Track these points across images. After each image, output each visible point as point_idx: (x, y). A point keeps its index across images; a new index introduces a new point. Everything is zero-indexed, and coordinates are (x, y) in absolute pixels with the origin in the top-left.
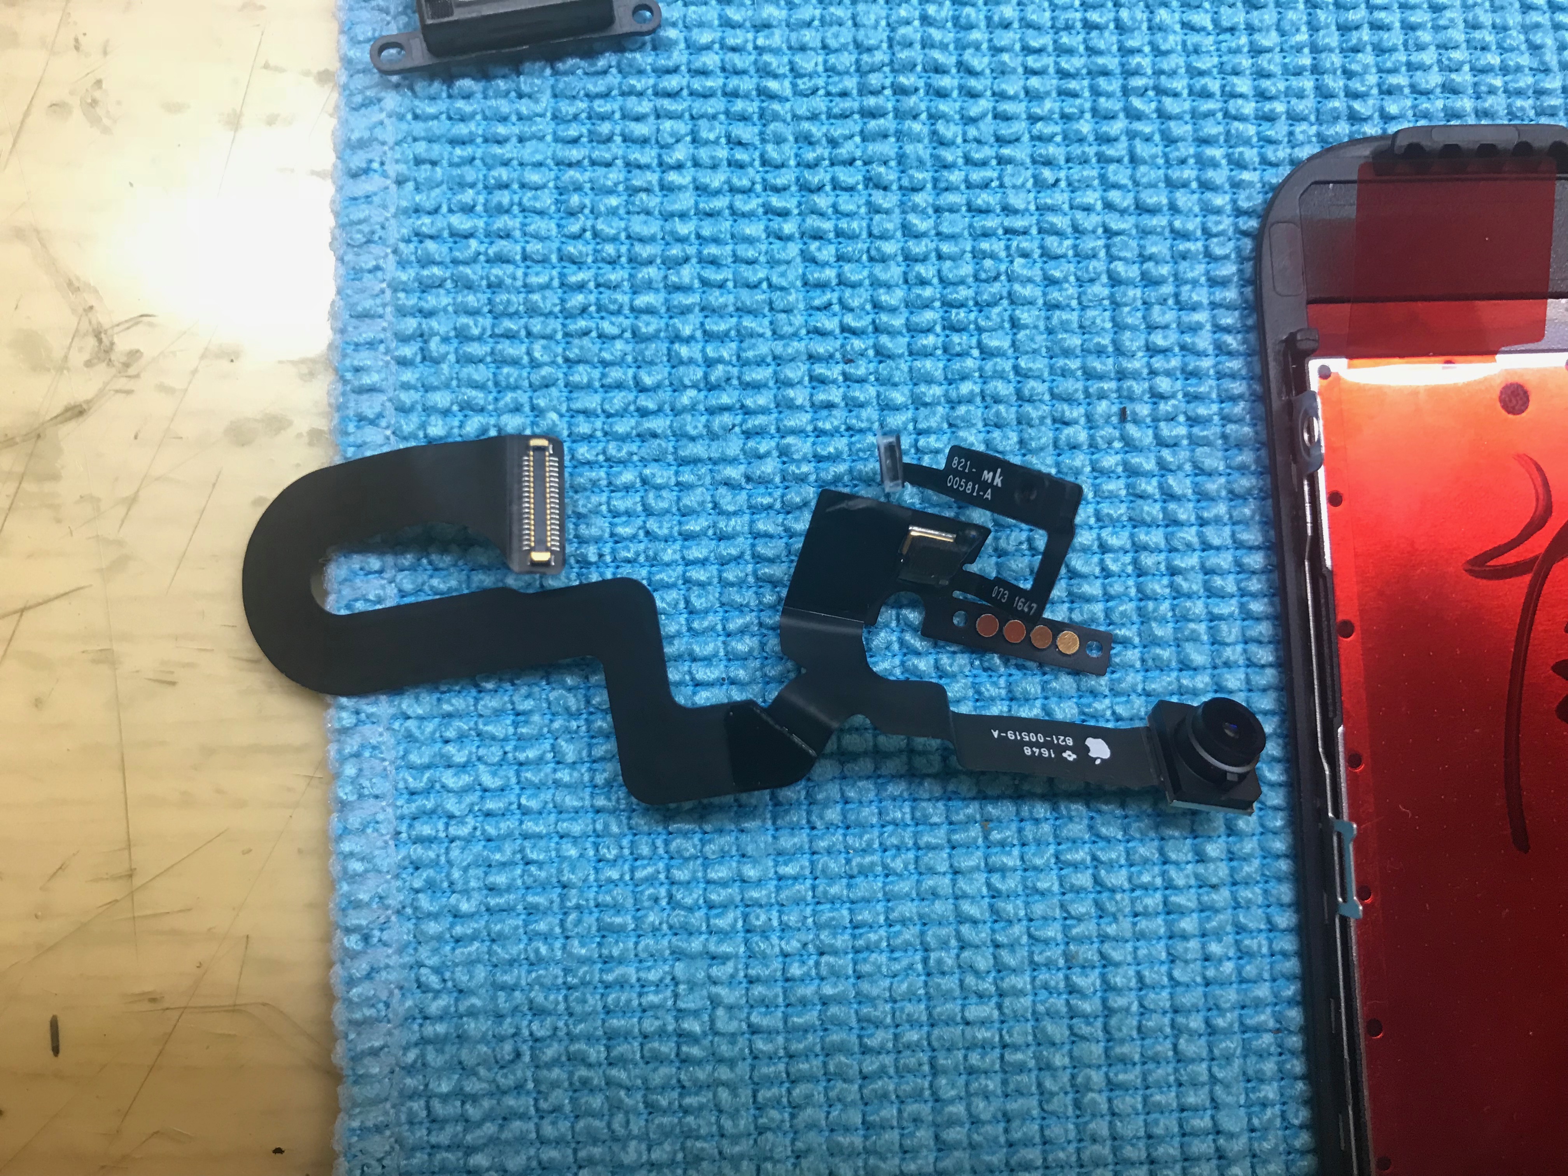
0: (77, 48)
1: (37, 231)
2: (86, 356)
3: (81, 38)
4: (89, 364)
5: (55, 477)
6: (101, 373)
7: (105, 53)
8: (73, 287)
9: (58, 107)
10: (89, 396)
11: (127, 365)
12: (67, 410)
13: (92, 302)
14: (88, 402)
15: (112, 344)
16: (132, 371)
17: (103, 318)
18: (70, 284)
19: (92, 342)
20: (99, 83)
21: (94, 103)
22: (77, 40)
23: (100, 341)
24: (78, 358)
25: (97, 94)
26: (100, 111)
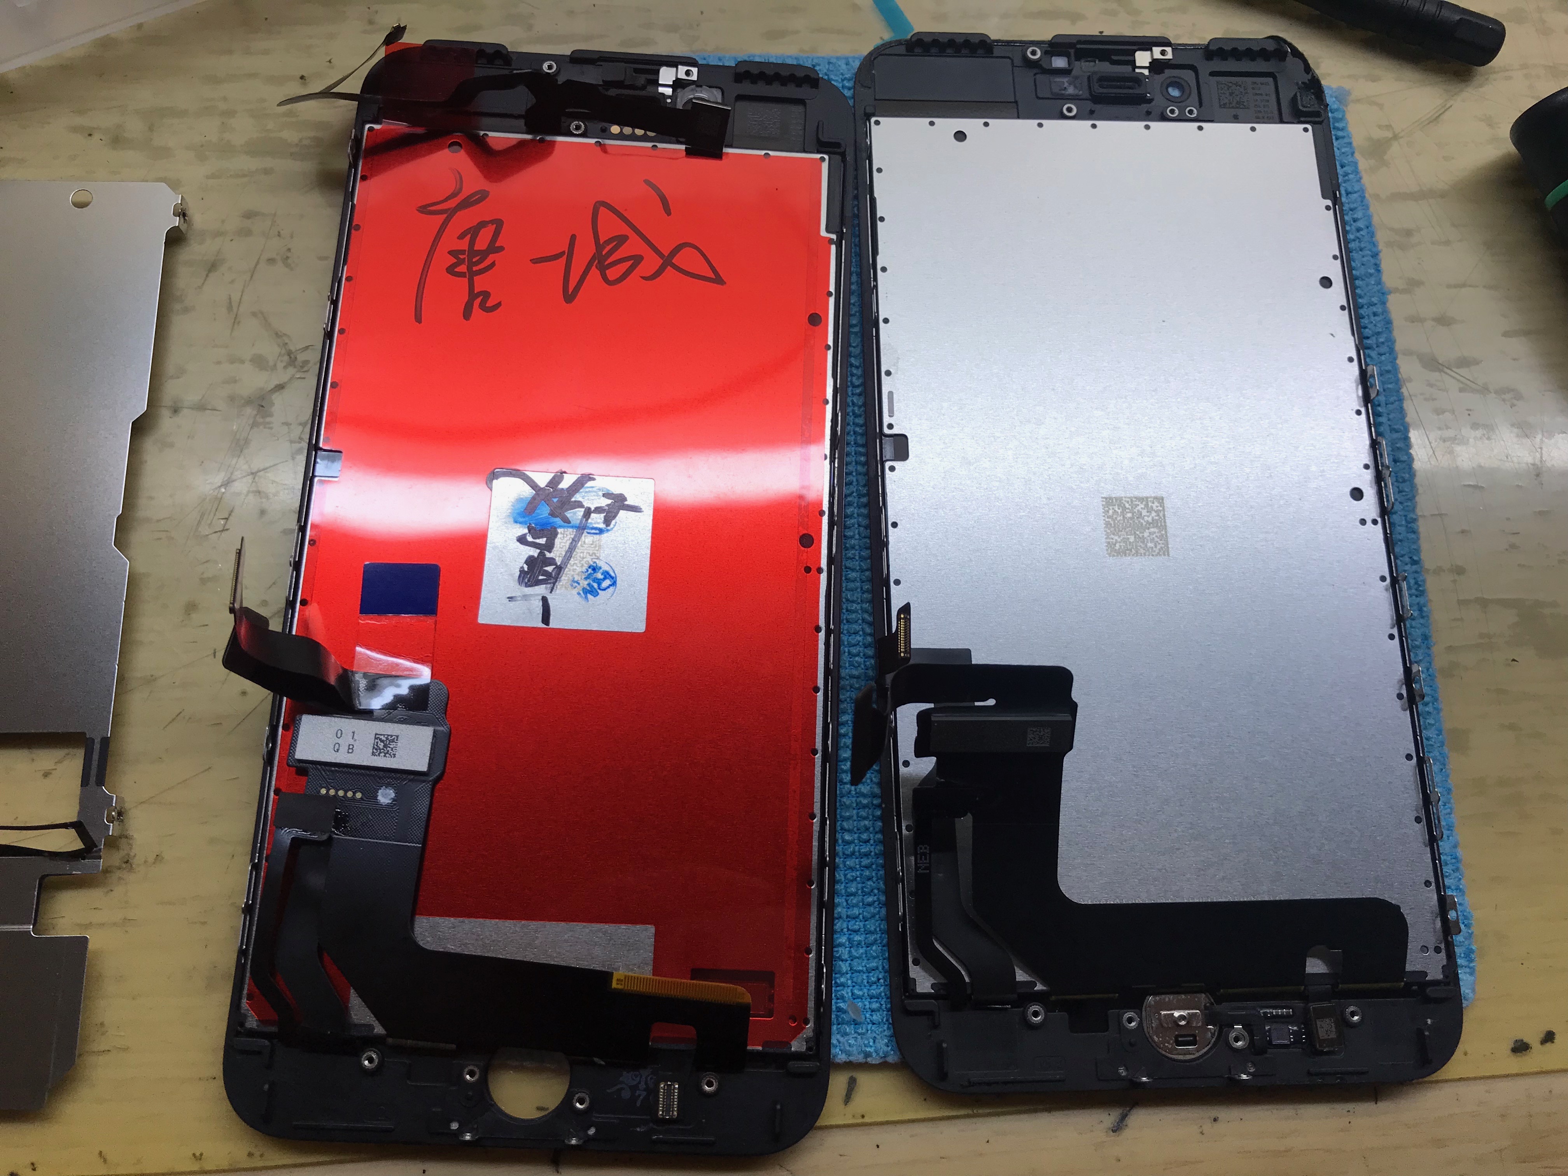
0: (279, 235)
1: (262, 313)
2: (284, 364)
3: (282, 232)
4: (285, 367)
5: (271, 415)
6: (291, 371)
7: (292, 237)
8: (278, 335)
9: (271, 261)
10: (286, 380)
11: (302, 367)
12: (276, 387)
13: (287, 341)
14: (285, 383)
15: (296, 358)
16: (305, 369)
17: (293, 349)
18: (277, 334)
19: (286, 358)
20: (289, 250)
21: (288, 257)
22: (279, 232)
23: (290, 358)
24: (280, 365)
25: (289, 254)
26: (289, 261)
